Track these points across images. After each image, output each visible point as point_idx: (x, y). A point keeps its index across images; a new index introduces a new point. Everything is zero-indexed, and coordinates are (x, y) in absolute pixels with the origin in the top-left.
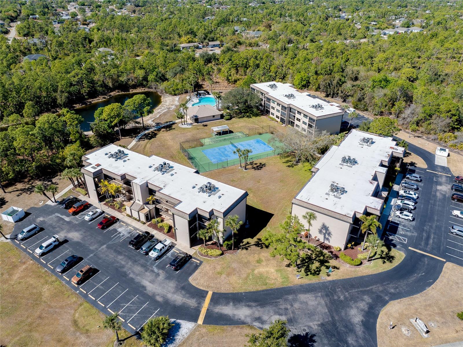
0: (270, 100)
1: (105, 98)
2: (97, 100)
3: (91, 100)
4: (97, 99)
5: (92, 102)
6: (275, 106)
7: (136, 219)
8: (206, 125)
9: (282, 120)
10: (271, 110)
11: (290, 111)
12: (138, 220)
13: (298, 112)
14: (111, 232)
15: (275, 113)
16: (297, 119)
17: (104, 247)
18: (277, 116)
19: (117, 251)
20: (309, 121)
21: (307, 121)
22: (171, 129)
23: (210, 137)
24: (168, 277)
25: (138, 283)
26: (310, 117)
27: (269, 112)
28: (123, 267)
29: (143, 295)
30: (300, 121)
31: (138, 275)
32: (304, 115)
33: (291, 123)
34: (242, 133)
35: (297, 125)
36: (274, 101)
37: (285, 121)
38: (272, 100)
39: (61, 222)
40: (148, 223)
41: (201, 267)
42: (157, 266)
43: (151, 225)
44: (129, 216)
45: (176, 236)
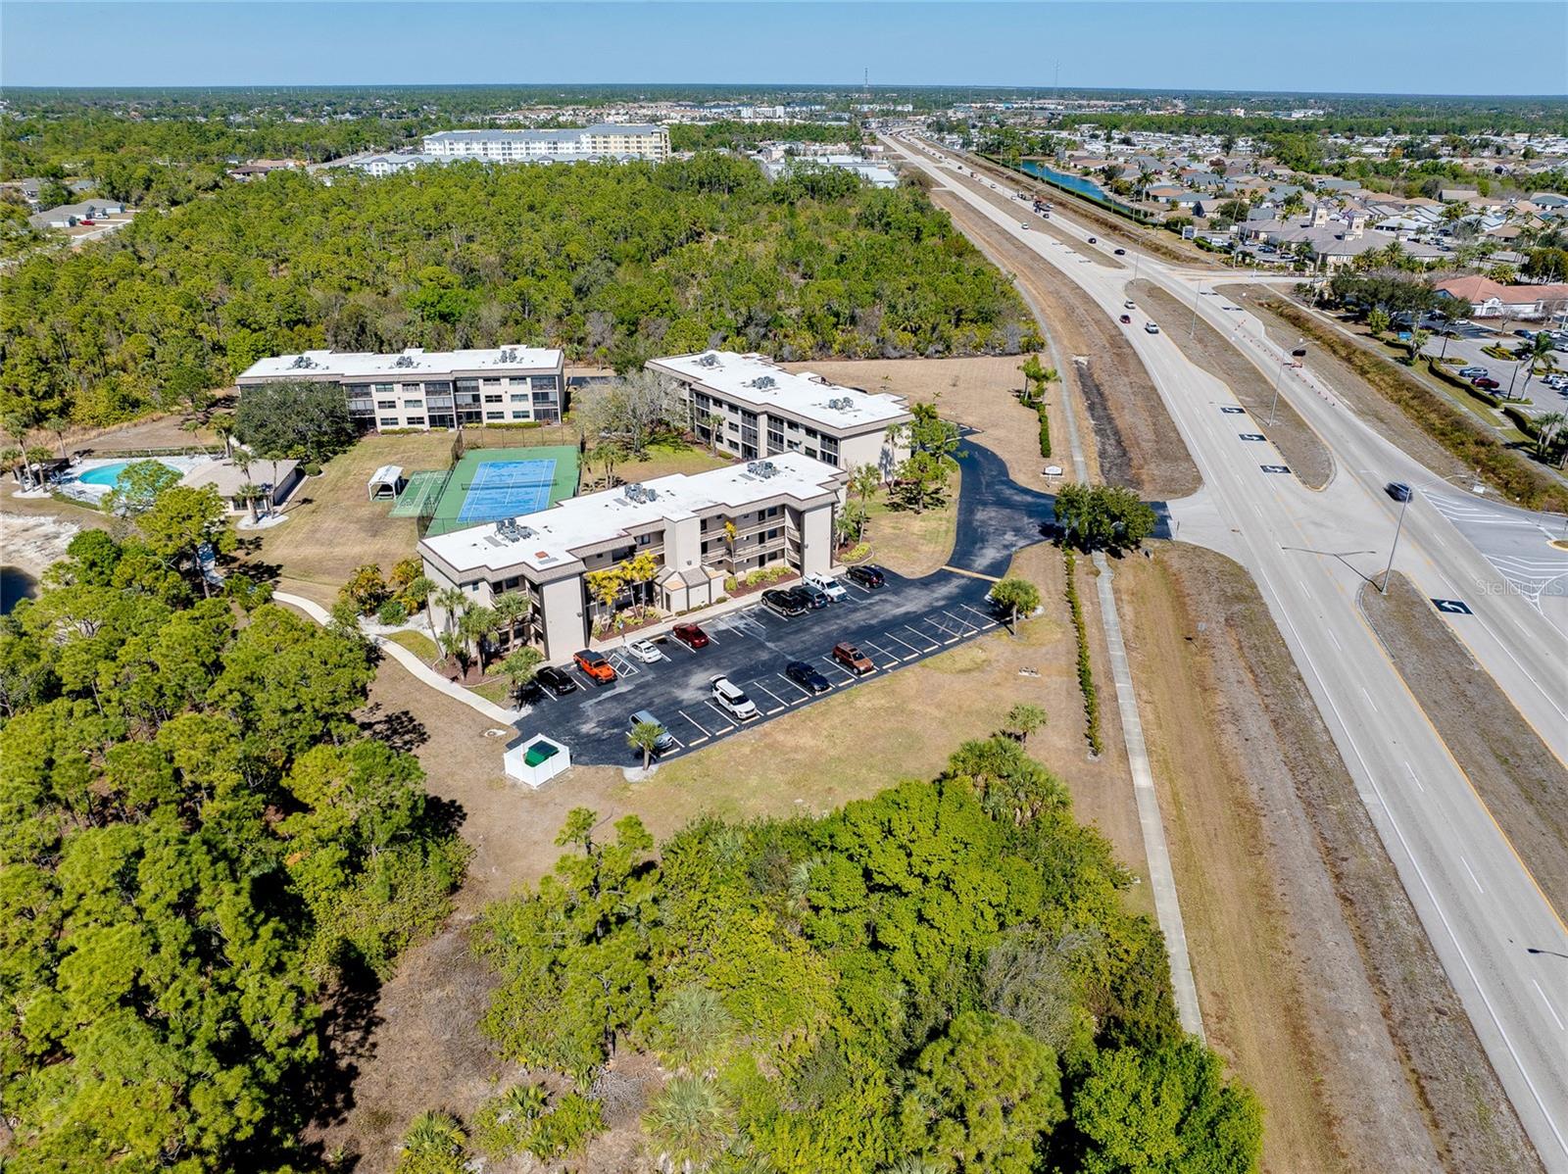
6: (398, 394)
7: (700, 608)
8: (306, 501)
9: (438, 421)
10: (380, 414)
11: (456, 389)
12: (707, 606)
13: (487, 380)
14: (726, 636)
15: (402, 413)
16: (489, 399)
17: (769, 644)
18: (411, 420)
19: (796, 632)
20: (533, 387)
21: (526, 388)
22: (251, 543)
23: (392, 505)
24: (896, 593)
25: (896, 618)
26: (533, 378)
27: (373, 421)
28: (846, 628)
29: (926, 614)
30: (498, 399)
31: (875, 616)
32: (512, 379)
33: (464, 419)
34: (425, 472)
35: (491, 416)
36: (386, 385)
37: (452, 420)
38: (376, 384)
39: (630, 697)
40: (727, 595)
41: (886, 566)
42: (861, 599)
43: (737, 593)
44: (683, 613)
45: (802, 566)
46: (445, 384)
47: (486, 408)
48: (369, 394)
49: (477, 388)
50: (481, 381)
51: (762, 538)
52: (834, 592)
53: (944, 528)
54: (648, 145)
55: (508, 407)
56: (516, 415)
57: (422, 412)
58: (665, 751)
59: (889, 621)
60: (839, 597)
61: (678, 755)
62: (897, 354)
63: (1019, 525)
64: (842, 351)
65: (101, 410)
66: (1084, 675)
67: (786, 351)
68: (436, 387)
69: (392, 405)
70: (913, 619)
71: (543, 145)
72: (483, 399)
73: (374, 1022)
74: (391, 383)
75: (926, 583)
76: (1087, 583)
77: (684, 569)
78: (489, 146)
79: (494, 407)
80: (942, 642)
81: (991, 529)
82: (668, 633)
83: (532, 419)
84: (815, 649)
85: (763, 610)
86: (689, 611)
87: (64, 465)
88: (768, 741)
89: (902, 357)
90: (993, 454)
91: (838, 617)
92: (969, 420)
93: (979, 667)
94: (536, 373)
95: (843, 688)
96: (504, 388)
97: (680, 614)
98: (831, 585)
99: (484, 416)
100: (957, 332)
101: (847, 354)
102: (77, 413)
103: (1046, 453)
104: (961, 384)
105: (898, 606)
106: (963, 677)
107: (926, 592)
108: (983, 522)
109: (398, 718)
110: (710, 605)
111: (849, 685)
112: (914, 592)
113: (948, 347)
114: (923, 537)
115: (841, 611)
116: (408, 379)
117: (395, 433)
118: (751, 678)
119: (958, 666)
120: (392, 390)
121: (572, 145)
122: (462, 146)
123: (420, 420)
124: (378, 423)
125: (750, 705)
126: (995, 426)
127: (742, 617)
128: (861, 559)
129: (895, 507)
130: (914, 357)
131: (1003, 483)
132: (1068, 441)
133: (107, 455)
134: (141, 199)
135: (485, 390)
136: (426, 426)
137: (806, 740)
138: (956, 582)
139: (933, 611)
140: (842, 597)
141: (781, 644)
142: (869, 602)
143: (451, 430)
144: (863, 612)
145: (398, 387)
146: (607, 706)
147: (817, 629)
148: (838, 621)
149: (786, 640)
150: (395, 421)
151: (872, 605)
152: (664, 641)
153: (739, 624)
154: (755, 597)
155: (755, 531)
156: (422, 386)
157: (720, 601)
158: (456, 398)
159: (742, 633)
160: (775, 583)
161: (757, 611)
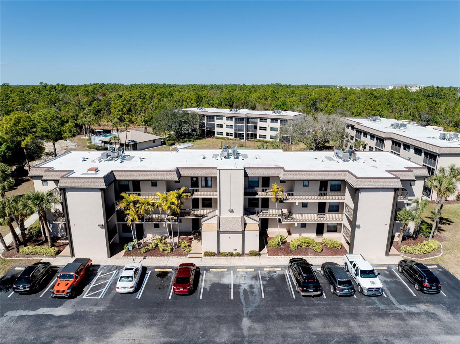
0: (213, 117)
6: (224, 122)
7: (232, 255)
9: (237, 135)
10: (217, 130)
11: (248, 122)
12: (238, 255)
13: (261, 119)
14: (218, 292)
15: (225, 130)
16: (261, 128)
18: (228, 134)
20: (281, 125)
21: (277, 125)
26: (282, 120)
27: (214, 133)
28: (355, 336)
30: (265, 129)
32: (272, 120)
33: (250, 137)
35: (261, 136)
36: (220, 117)
37: (243, 136)
38: (217, 116)
39: (49, 324)
40: (265, 250)
41: (452, 271)
42: (400, 302)
43: (275, 252)
44: (212, 254)
45: (351, 244)
46: (243, 120)
47: (259, 132)
48: (214, 121)
49: (256, 123)
50: (259, 120)
51: (322, 208)
52: (366, 283)
55: (268, 133)
56: (272, 138)
57: (232, 131)
60: (370, 290)
68: (239, 120)
69: (221, 126)
72: (258, 128)
74: (222, 116)
77: (225, 215)
79: (263, 132)
83: (278, 140)
85: (283, 278)
86: (219, 254)
91: (355, 316)
94: (283, 118)
96: (268, 124)
97: (207, 254)
98: (366, 273)
99: (258, 136)
110: (243, 254)
115: (364, 309)
116: (229, 115)
117: (220, 138)
120: (222, 119)
123: (231, 134)
124: (216, 133)
127: (256, 277)
128: (425, 254)
135: (260, 124)
136: (233, 137)
140: (376, 293)
141: (259, 328)
142: (409, 308)
143: (242, 140)
144: (393, 322)
145: (225, 118)
146: (20, 325)
147: (316, 324)
148: (352, 323)
149: (270, 324)
150: (221, 134)
151: (411, 314)
152: (163, 275)
153: (245, 283)
154: (284, 260)
155: (315, 200)
156: (234, 119)
157: (252, 254)
158: (247, 126)
159: (237, 294)
160: (316, 253)
161: (275, 276)
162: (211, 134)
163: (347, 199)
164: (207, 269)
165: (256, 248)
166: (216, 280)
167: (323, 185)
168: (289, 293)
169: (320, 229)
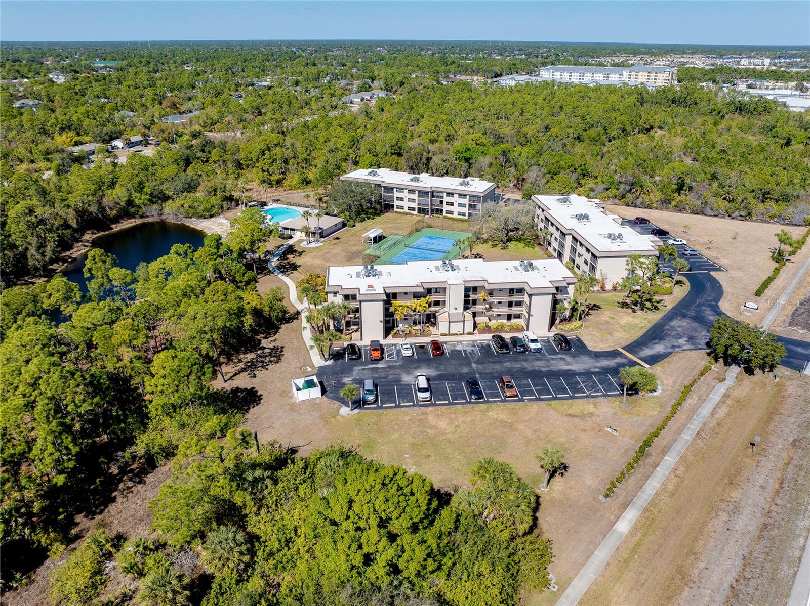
0: (392, 189)
1: (87, 246)
2: (77, 251)
3: (68, 253)
4: (75, 249)
5: (74, 256)
6: (405, 194)
7: (457, 335)
8: (338, 238)
9: (421, 211)
10: (397, 203)
11: (433, 196)
12: (461, 334)
13: (448, 194)
14: (456, 354)
15: (406, 204)
16: (448, 204)
17: (474, 365)
18: (410, 209)
19: (494, 362)
20: (470, 201)
21: (466, 201)
22: (299, 253)
23: (369, 248)
24: (574, 356)
25: (560, 371)
26: (470, 196)
27: (393, 206)
28: (525, 368)
29: (580, 374)
30: (452, 204)
31: (548, 366)
32: (460, 195)
33: (434, 212)
34: (396, 235)
35: (448, 212)
36: (401, 189)
37: (428, 211)
38: (397, 188)
39: (380, 371)
40: (476, 331)
41: (583, 339)
42: (549, 354)
43: (482, 332)
44: (445, 335)
45: (528, 326)
46: (427, 193)
47: (446, 208)
48: (393, 193)
49: (442, 197)
50: (445, 194)
51: (510, 304)
52: (532, 346)
53: (642, 325)
54: (661, 78)
55: (456, 209)
56: (459, 214)
57: (415, 205)
58: (369, 404)
59: (554, 372)
60: (534, 349)
61: (374, 408)
62: (712, 213)
63: (696, 335)
64: (676, 206)
65: (294, 183)
66: (647, 443)
67: (639, 202)
68: (423, 193)
69: (402, 199)
70: (569, 375)
71: (602, 75)
72: (444, 203)
73: (142, 482)
74: (403, 189)
75: (598, 355)
76: (709, 385)
77: (452, 311)
78: (573, 74)
79: (449, 208)
80: (574, 393)
81: (673, 334)
82: (428, 344)
83: (466, 217)
84: (495, 375)
85: (489, 345)
86: (451, 334)
87: (264, 204)
88: (422, 417)
89: (715, 216)
90: (721, 287)
91: (526, 360)
92: (723, 262)
93: (582, 416)
94: (472, 194)
95: (491, 402)
96: (456, 199)
97: (442, 335)
98: (533, 341)
99: (444, 212)
100: (761, 205)
101: (680, 209)
102: (286, 183)
103: (758, 293)
104: (739, 239)
105: (568, 364)
106: (566, 419)
107: (593, 361)
108: (673, 328)
109: (278, 348)
110: (463, 334)
111: (495, 402)
112: (585, 359)
113: (749, 214)
114: (623, 327)
115: (531, 358)
116: (411, 188)
117: (400, 213)
118: (445, 380)
119: (570, 412)
120: (403, 192)
121: (617, 76)
122: (559, 74)
123: (413, 209)
124: (395, 207)
125: (427, 394)
126: (739, 268)
127: (474, 346)
128: (572, 330)
129: (624, 305)
130: (724, 217)
131: (710, 306)
132: (784, 288)
133: (283, 203)
134: (396, 91)
136: (416, 213)
137: (443, 424)
138: (619, 360)
139: (588, 374)
140: (538, 351)
141: (480, 367)
142: (553, 357)
143: (427, 216)
144: (544, 362)
145: (406, 191)
146: (366, 372)
147: (507, 364)
148: (524, 363)
149: (485, 365)
150: (402, 208)
151: (553, 359)
152: (422, 347)
153: (469, 349)
154: (489, 336)
155: (506, 299)
156: (417, 192)
157: (469, 334)
158: (432, 201)
159: (466, 354)
160: (507, 332)
161: (484, 345)
162: (389, 207)
163: (526, 299)
164: (446, 343)
165: (472, 330)
166: (453, 348)
167: (512, 291)
168: (493, 352)
169: (509, 317)
